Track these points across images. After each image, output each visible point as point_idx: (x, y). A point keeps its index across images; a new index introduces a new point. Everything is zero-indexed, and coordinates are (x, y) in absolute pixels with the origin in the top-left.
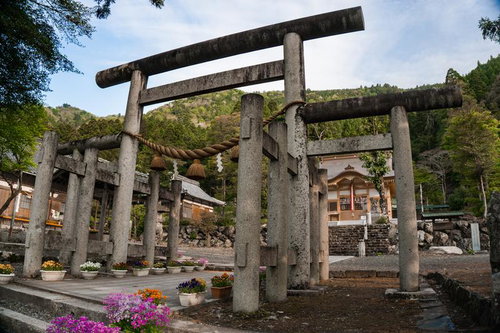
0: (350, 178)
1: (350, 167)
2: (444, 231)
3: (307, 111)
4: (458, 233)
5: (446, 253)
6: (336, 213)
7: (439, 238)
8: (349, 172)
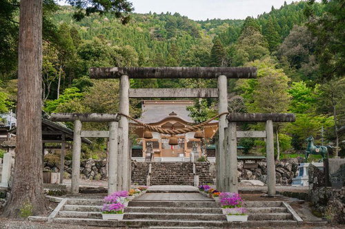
0: (173, 122)
1: (173, 113)
2: (249, 169)
3: (231, 117)
4: (259, 170)
5: (253, 185)
6: (158, 151)
7: (246, 174)
8: (173, 117)
